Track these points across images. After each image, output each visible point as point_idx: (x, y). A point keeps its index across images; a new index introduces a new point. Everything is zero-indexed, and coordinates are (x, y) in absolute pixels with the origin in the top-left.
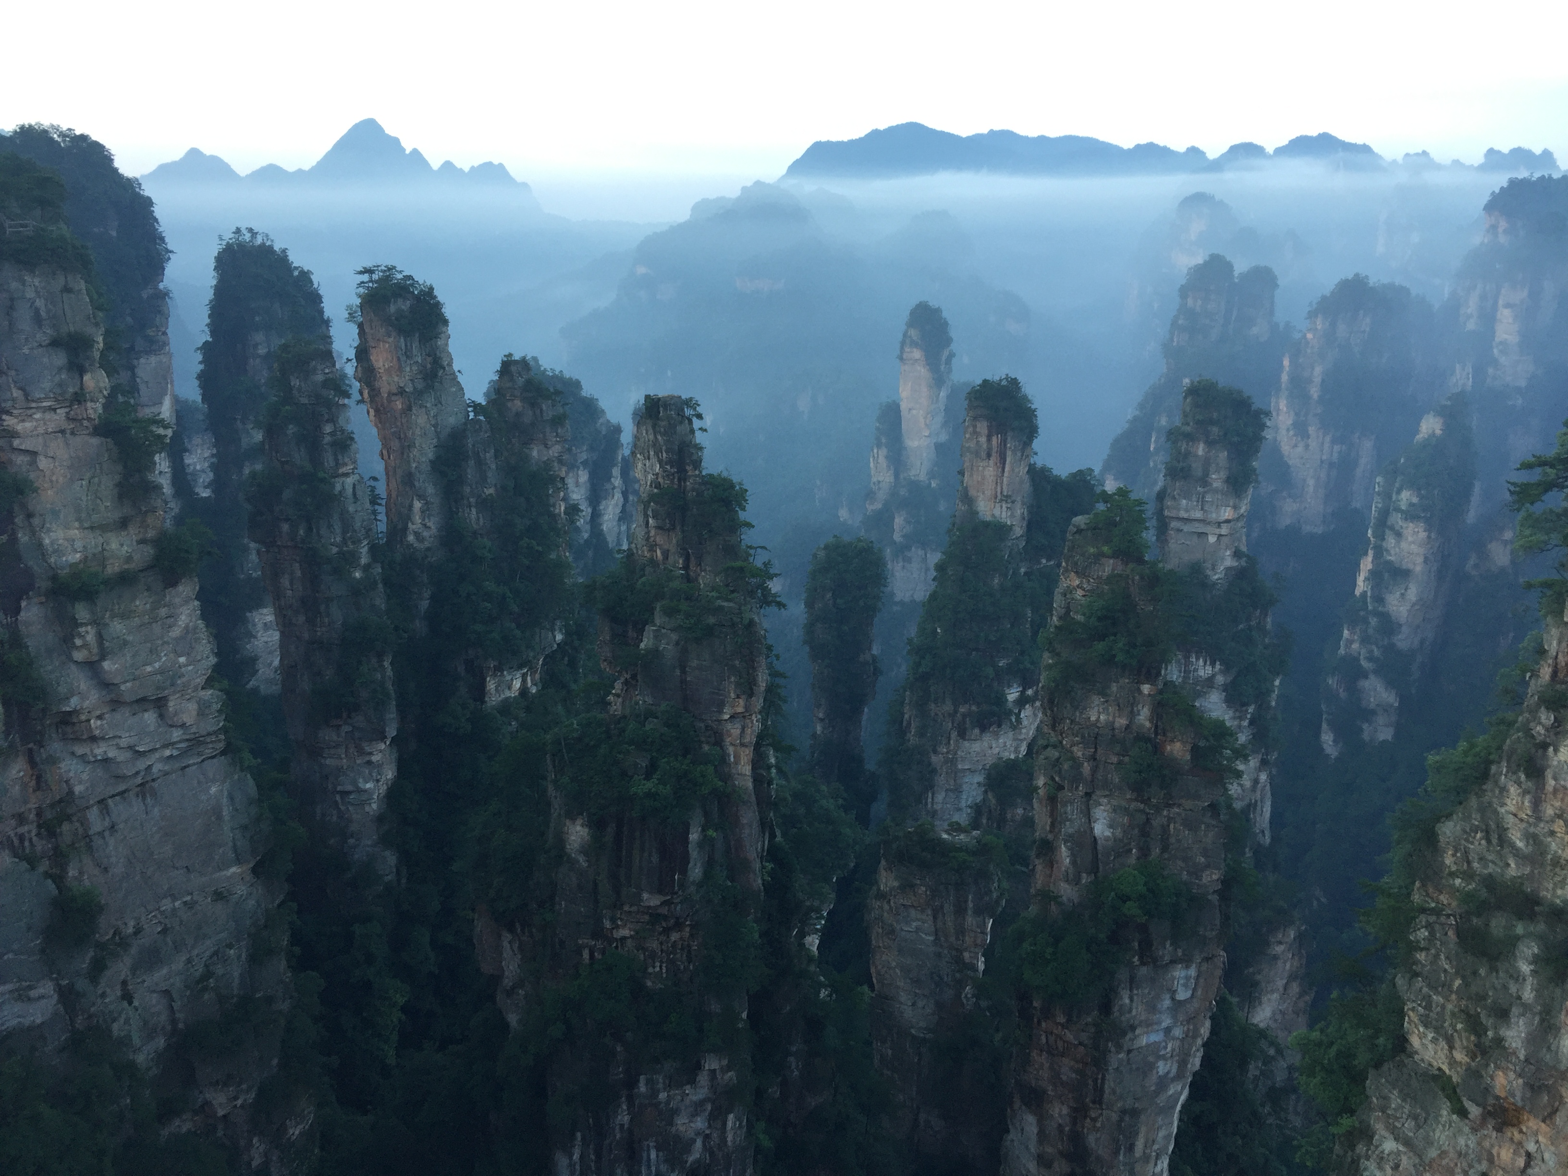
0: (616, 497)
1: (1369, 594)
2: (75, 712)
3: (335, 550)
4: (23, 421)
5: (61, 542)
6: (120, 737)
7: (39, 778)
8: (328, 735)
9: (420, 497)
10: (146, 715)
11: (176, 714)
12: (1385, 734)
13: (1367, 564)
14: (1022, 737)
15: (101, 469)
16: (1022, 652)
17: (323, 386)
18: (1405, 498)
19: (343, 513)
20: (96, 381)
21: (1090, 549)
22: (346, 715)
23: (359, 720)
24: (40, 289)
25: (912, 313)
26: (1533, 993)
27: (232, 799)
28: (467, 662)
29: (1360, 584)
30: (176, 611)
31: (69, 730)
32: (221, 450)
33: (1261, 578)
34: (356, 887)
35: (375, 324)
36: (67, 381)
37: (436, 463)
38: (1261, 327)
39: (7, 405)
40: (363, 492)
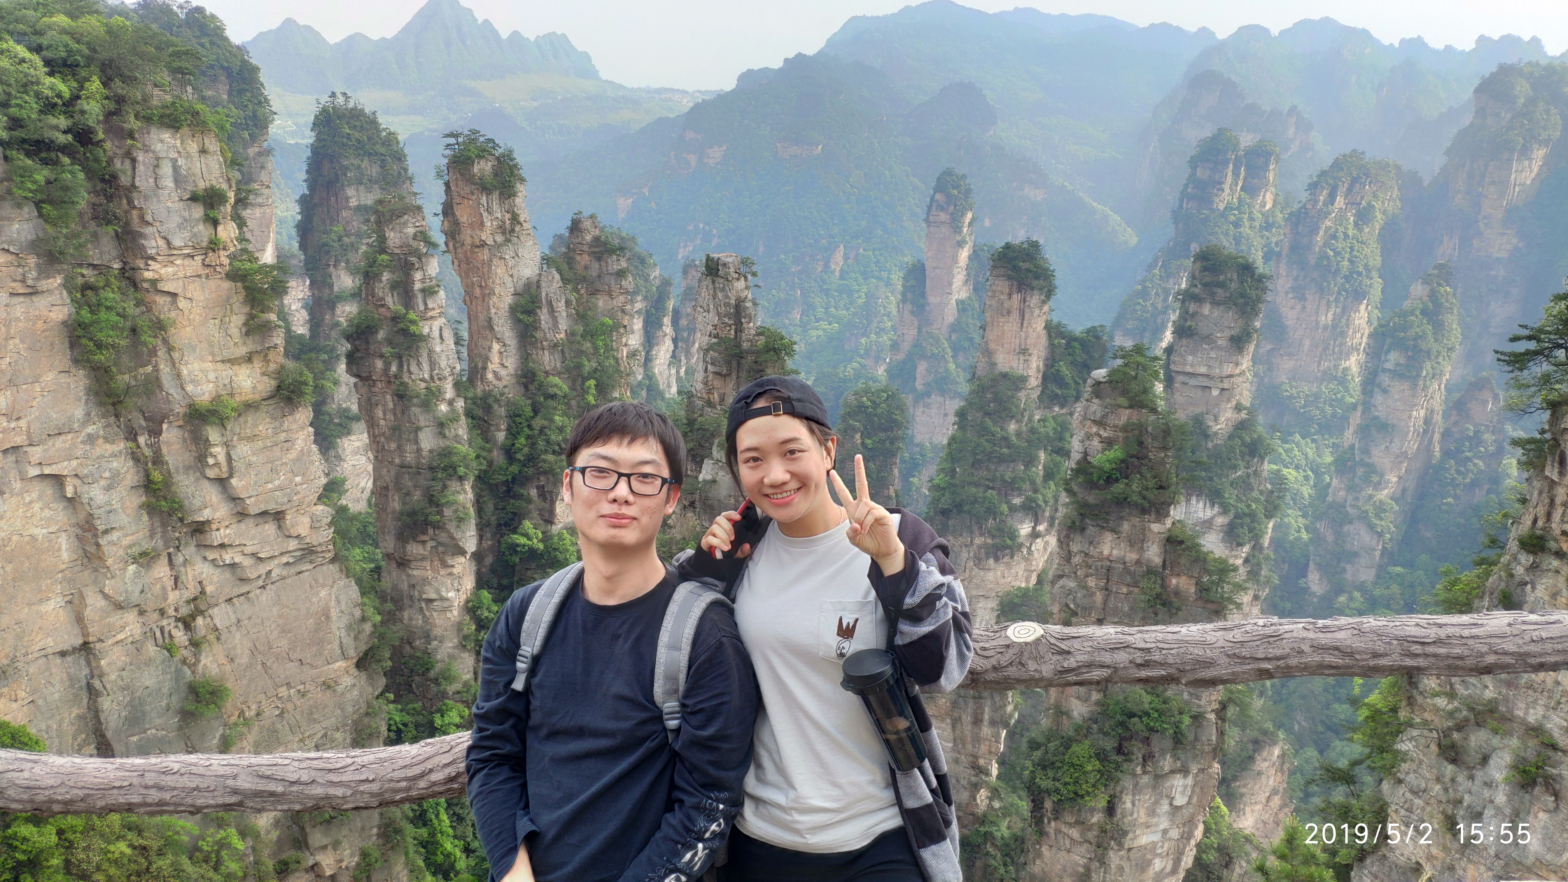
0: (667, 344)
1: (1357, 446)
2: (208, 522)
3: (423, 385)
4: (165, 266)
5: (196, 373)
6: (245, 545)
7: (176, 579)
8: (414, 549)
9: (499, 340)
10: (267, 526)
11: (293, 526)
12: (1367, 575)
13: (1356, 419)
14: (1033, 568)
15: (231, 310)
16: (1036, 491)
17: (415, 238)
18: (1393, 358)
19: (431, 352)
20: (227, 231)
21: (1108, 400)
22: (431, 531)
23: (443, 537)
24: (181, 150)
25: (939, 179)
26: (1504, 799)
27: (339, 602)
28: (539, 488)
29: (1349, 436)
30: (294, 436)
31: (202, 537)
32: (316, 292)
33: (1260, 429)
34: (438, 684)
35: (460, 183)
36: (204, 231)
37: (513, 310)
38: (1264, 196)
39: (152, 252)
40: (449, 335)
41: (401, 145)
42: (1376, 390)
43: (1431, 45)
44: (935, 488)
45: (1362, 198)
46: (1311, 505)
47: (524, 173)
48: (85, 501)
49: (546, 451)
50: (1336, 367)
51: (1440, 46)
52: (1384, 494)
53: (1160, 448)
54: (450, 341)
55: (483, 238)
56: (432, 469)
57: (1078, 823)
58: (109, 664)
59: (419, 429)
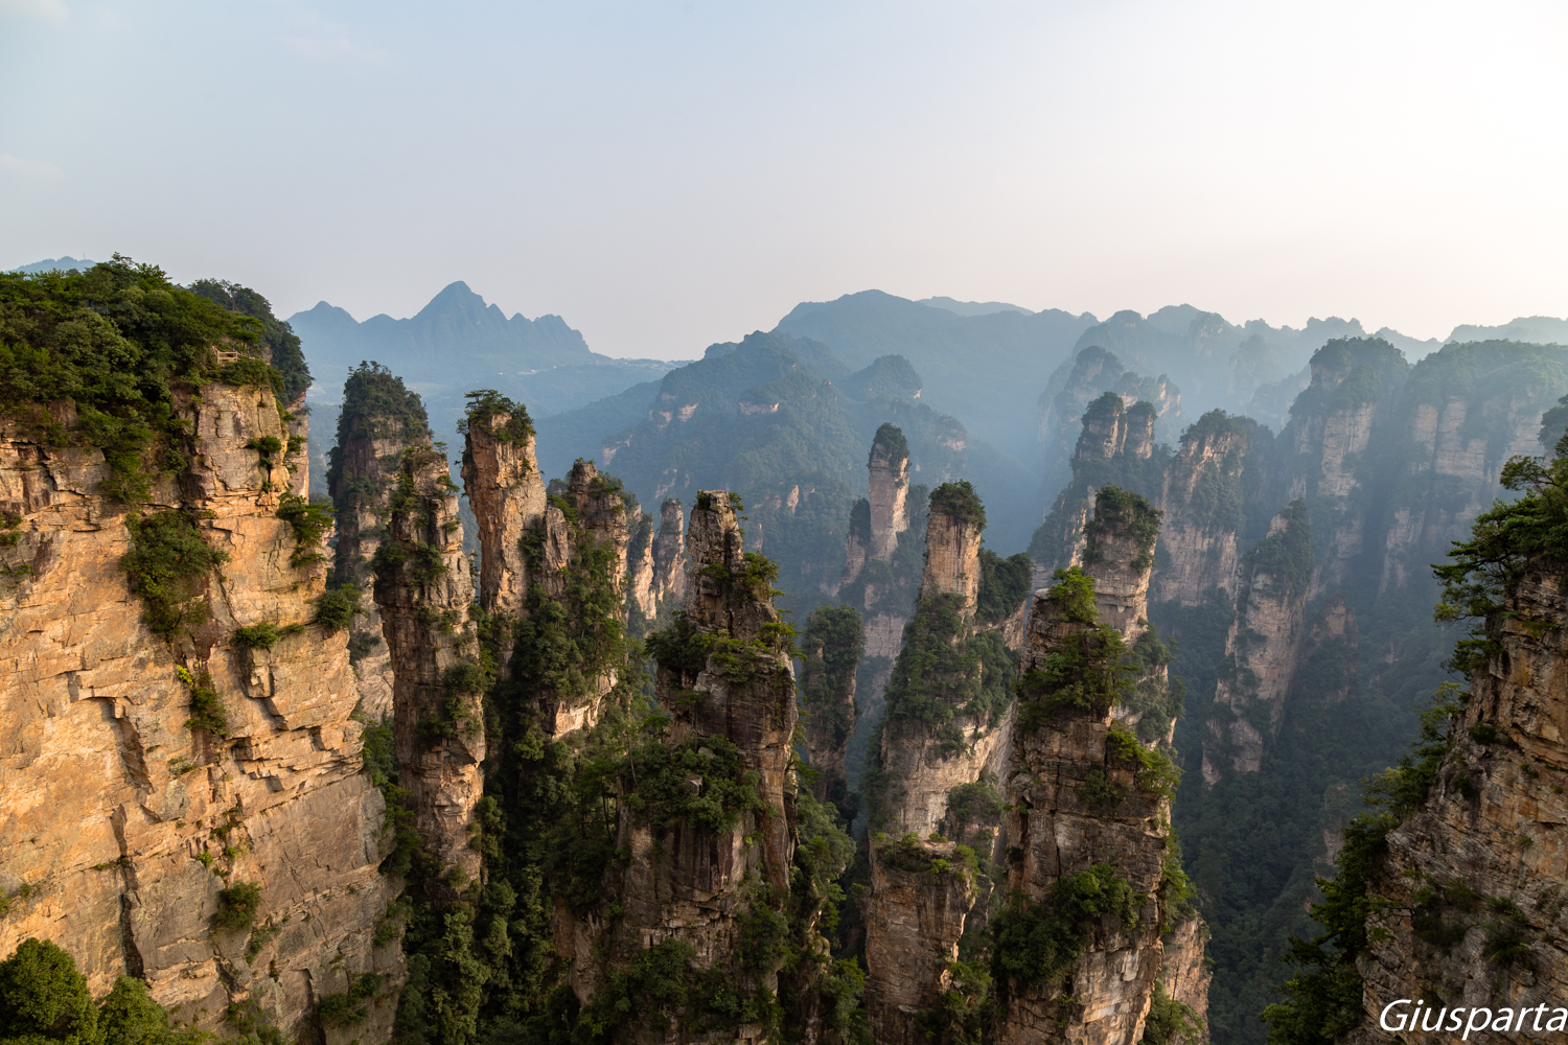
0: (647, 572)
1: (1236, 655)
2: (249, 738)
3: (441, 610)
4: (222, 506)
5: (245, 601)
6: (282, 759)
7: (215, 792)
8: (429, 759)
9: (508, 570)
10: (303, 741)
11: (327, 740)
12: (1252, 767)
13: (1234, 631)
14: (976, 766)
15: (280, 545)
16: (976, 697)
17: (438, 482)
18: (1261, 580)
19: (450, 581)
20: (280, 475)
21: (1051, 615)
22: (444, 743)
23: (455, 748)
24: (241, 404)
25: (878, 432)
26: (1483, 974)
27: (365, 810)
28: (541, 701)
29: (1229, 647)
30: (332, 658)
31: (242, 752)
32: (342, 532)
33: (1157, 641)
34: (448, 885)
35: (479, 435)
36: (258, 475)
37: (522, 543)
38: (1145, 447)
39: (210, 494)
40: (465, 565)
41: (423, 405)
42: (1249, 607)
43: (1271, 326)
44: (891, 696)
45: (1225, 447)
47: (535, 426)
48: (133, 721)
49: (548, 669)
50: (1214, 587)
51: (1278, 326)
53: (1098, 657)
54: (466, 572)
55: (498, 482)
56: (447, 685)
57: (1040, 999)
58: (144, 877)
59: (436, 650)
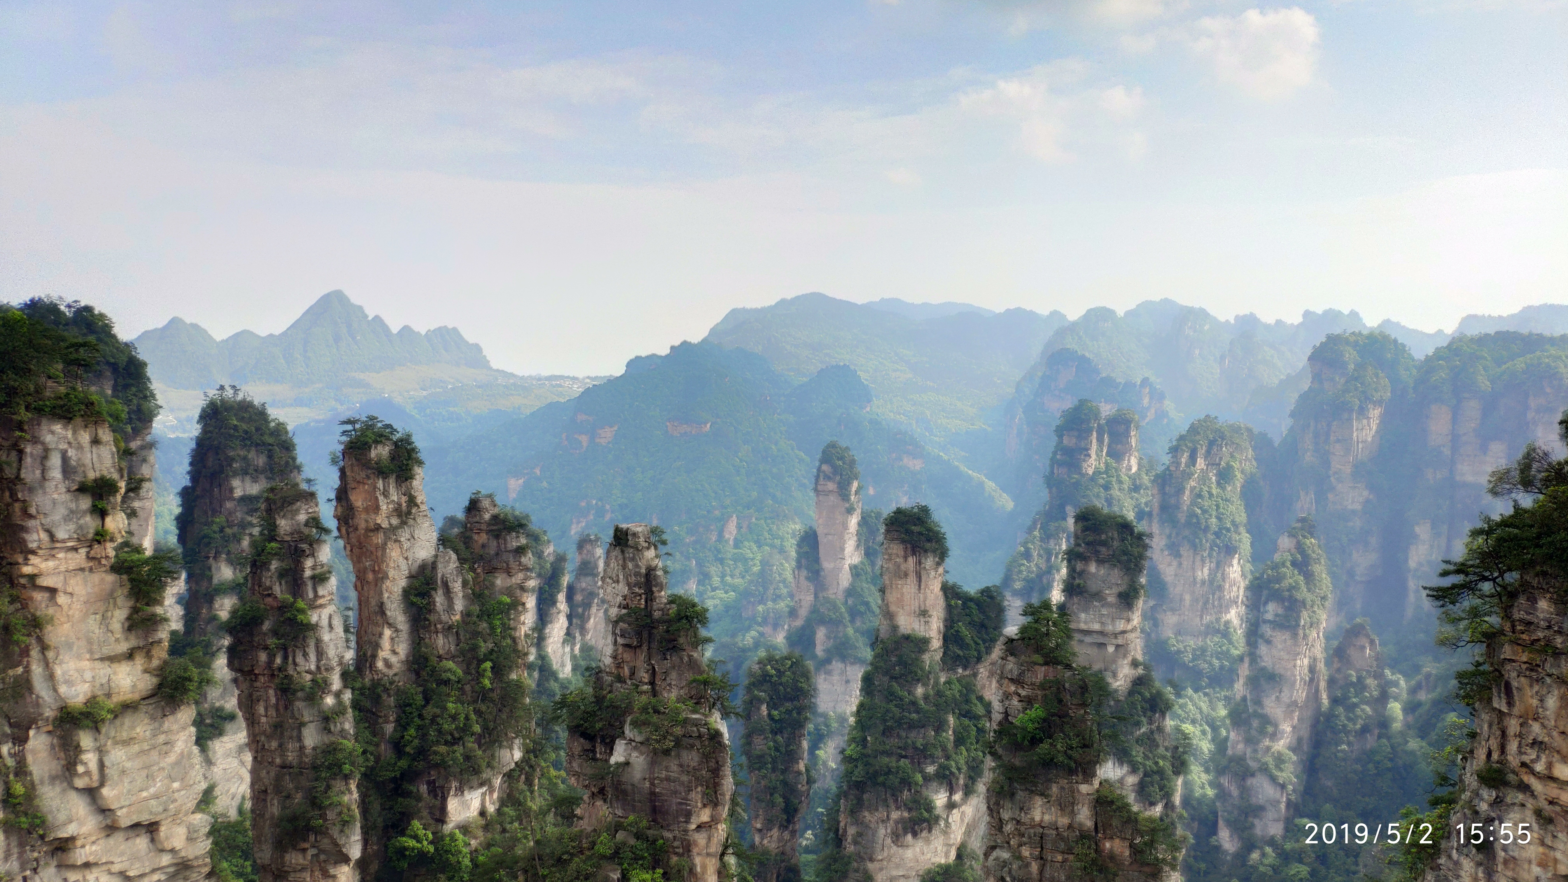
0: (561, 621)
1: (1248, 697)
2: (72, 839)
3: (308, 677)
4: (46, 560)
5: (71, 673)
6: (112, 863)
8: (294, 858)
9: (390, 625)
10: (138, 840)
11: (167, 838)
12: (1276, 828)
13: (1244, 670)
14: (952, 842)
15: (115, 604)
16: (948, 758)
17: (307, 524)
18: (1272, 610)
19: (319, 642)
20: (116, 522)
21: (1023, 657)
22: (312, 838)
23: (325, 843)
24: (72, 440)
25: (824, 452)
28: (429, 783)
29: (1239, 688)
30: (173, 738)
31: (64, 856)
32: (194, 586)
33: (1157, 684)
35: (356, 468)
36: (90, 523)
37: (406, 593)
38: (1129, 460)
39: (33, 545)
40: (338, 623)
41: (290, 435)
42: (1260, 641)
43: (1263, 320)
44: (847, 760)
45: (1221, 459)
46: (1211, 759)
47: (422, 456)
49: (438, 743)
50: (1218, 620)
51: (1271, 321)
52: (1281, 745)
53: (1081, 705)
54: (339, 629)
55: (379, 521)
56: (315, 768)
59: (302, 724)
